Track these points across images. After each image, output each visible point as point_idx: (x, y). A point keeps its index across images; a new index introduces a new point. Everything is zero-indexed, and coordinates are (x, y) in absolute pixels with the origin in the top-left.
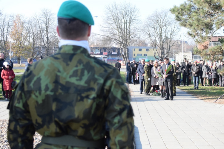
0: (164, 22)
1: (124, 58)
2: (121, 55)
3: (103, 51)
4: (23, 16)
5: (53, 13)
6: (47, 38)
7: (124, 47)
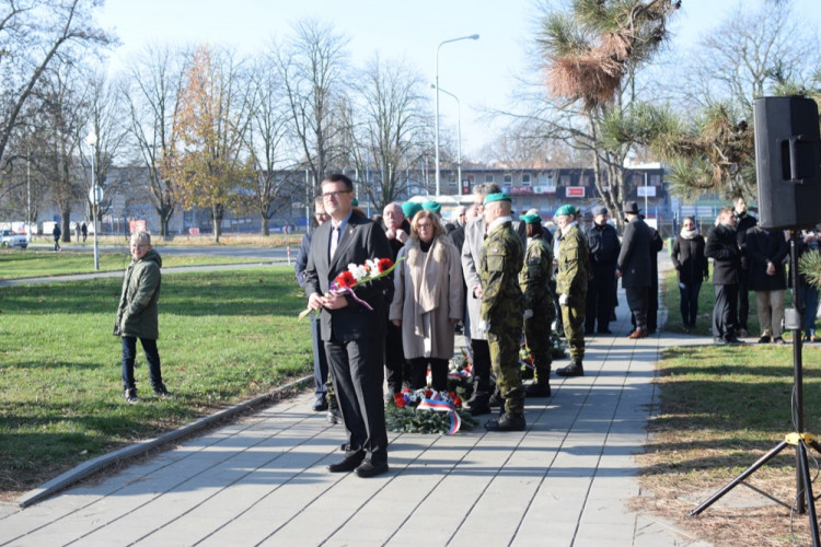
0: (769, 55)
1: (612, 207)
2: (598, 195)
3: (568, 183)
4: (232, 52)
5: (341, 37)
6: (318, 132)
7: (612, 160)
